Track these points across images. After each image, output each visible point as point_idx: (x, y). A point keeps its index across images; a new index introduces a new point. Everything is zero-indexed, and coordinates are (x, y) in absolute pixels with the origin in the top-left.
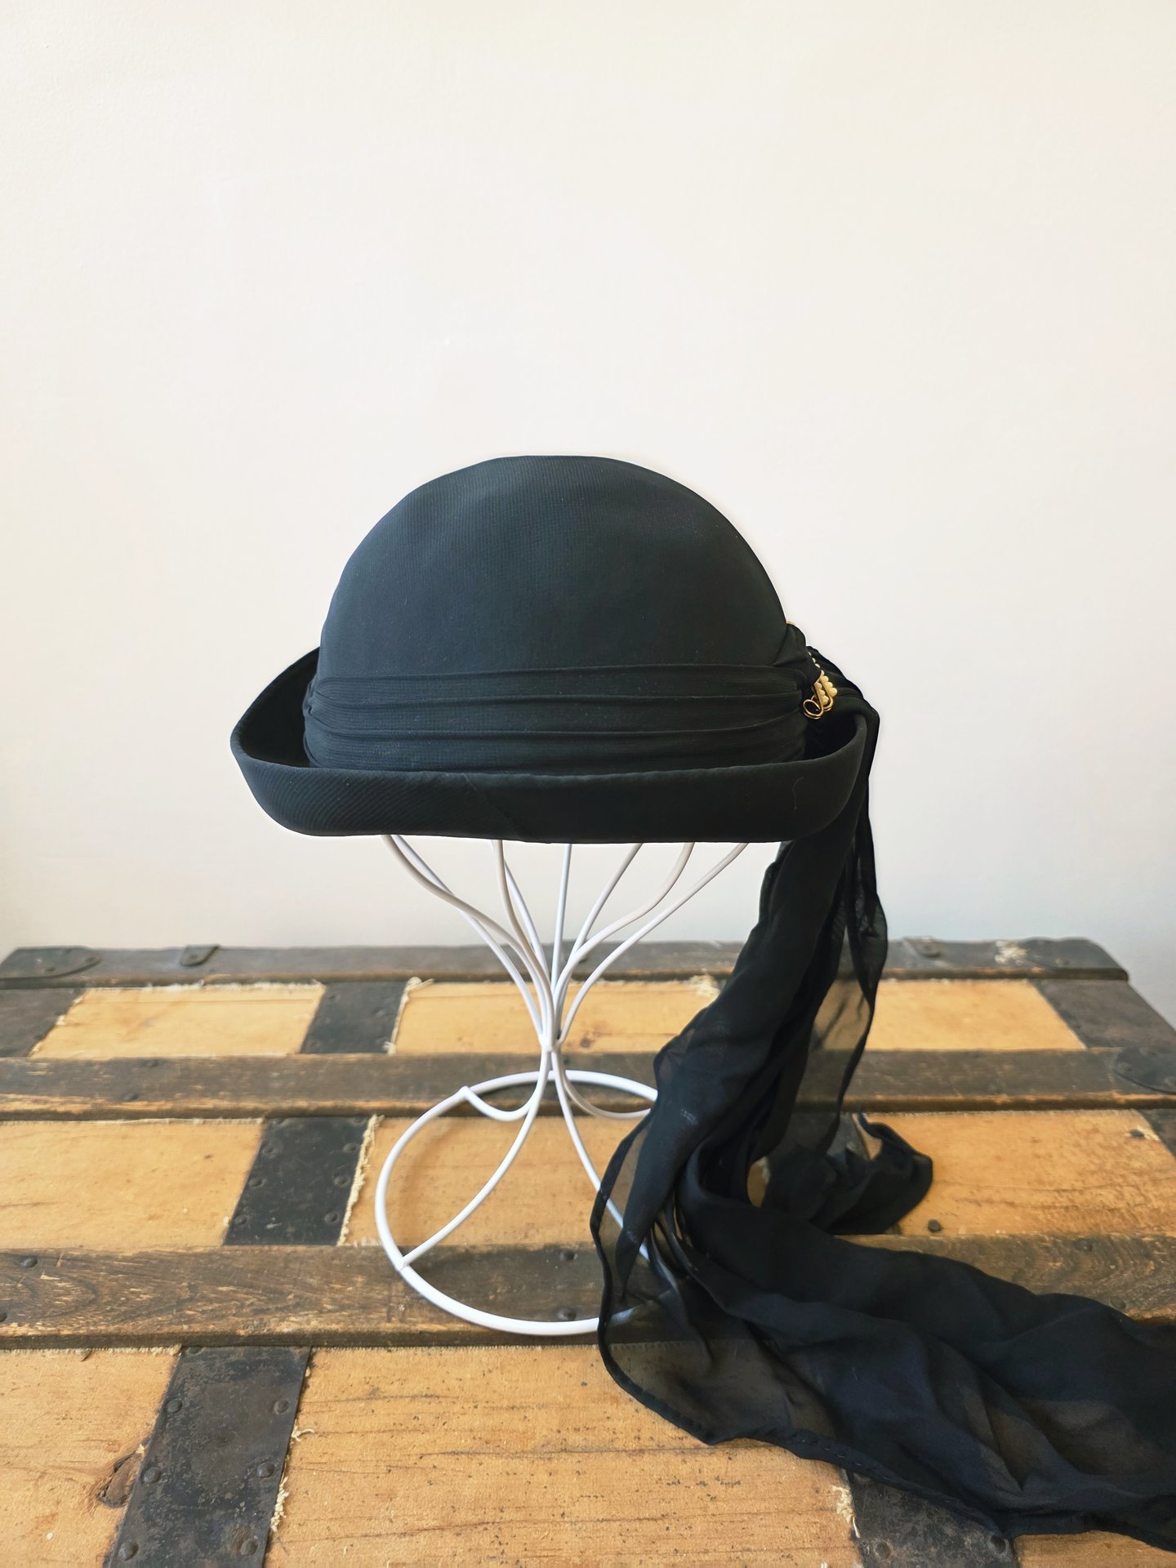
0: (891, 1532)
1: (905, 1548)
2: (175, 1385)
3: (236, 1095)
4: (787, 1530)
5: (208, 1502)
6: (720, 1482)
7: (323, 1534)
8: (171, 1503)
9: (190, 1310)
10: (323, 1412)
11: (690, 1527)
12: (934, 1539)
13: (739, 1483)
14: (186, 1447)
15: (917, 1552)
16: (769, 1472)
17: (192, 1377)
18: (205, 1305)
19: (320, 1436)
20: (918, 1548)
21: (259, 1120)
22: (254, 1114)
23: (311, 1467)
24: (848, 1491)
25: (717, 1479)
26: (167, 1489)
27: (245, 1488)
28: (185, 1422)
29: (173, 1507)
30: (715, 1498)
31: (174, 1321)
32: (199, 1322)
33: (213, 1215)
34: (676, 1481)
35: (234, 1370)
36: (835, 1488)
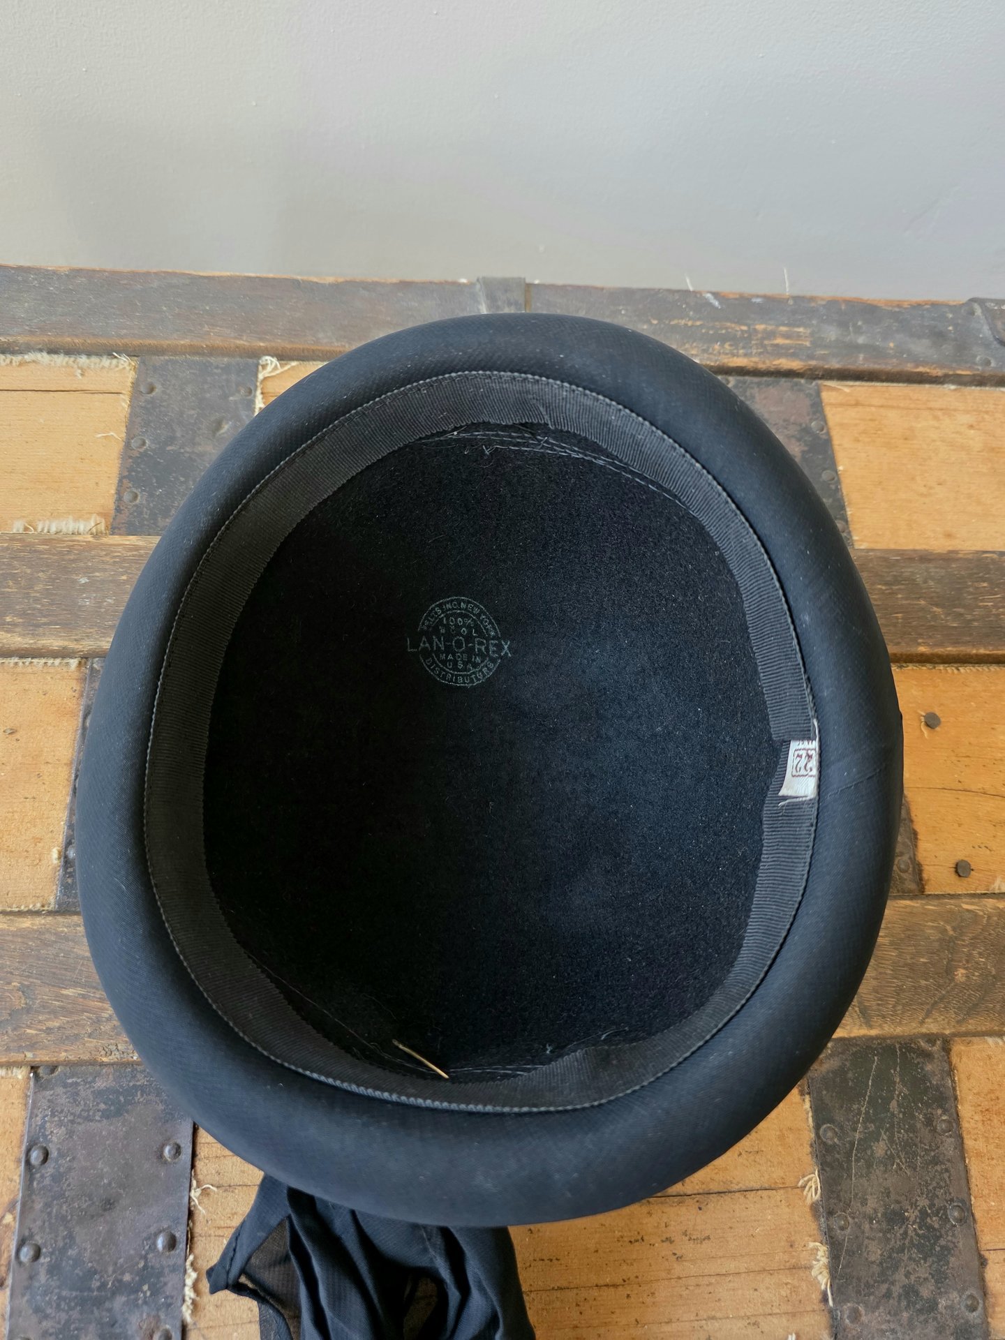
0: (865, 1296)
1: (877, 1314)
2: (34, 1126)
3: (31, 624)
4: (756, 1293)
5: (103, 1286)
6: (687, 1238)
7: (245, 1316)
8: (59, 1287)
9: (29, 1027)
10: (225, 1157)
11: (653, 1294)
12: (909, 1302)
13: (708, 1238)
14: (64, 1213)
15: (888, 1317)
16: (743, 1224)
17: (53, 1115)
18: (48, 1020)
19: (226, 1191)
20: (889, 1313)
21: (74, 663)
22: (64, 654)
23: (220, 1232)
24: (825, 1248)
25: (685, 1234)
26: (53, 1270)
27: (145, 1267)
28: (57, 1178)
29: (64, 1293)
30: (681, 1257)
31: (12, 1045)
32: (45, 1048)
33: (37, 840)
34: (639, 1238)
35: (105, 1103)
36: (811, 1245)
